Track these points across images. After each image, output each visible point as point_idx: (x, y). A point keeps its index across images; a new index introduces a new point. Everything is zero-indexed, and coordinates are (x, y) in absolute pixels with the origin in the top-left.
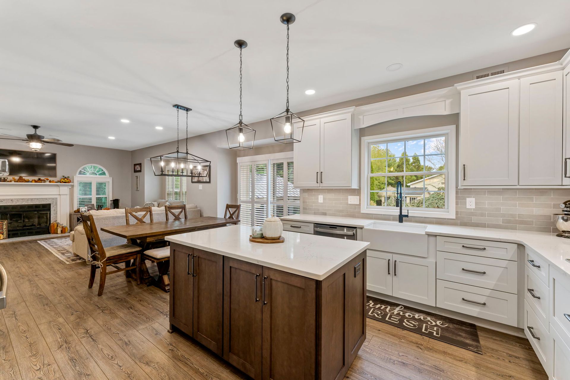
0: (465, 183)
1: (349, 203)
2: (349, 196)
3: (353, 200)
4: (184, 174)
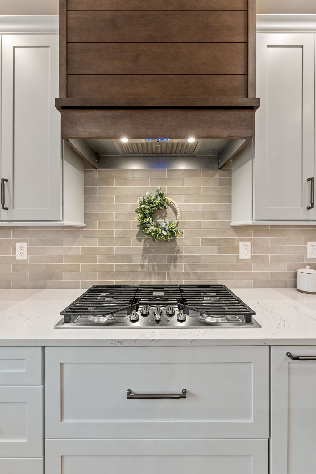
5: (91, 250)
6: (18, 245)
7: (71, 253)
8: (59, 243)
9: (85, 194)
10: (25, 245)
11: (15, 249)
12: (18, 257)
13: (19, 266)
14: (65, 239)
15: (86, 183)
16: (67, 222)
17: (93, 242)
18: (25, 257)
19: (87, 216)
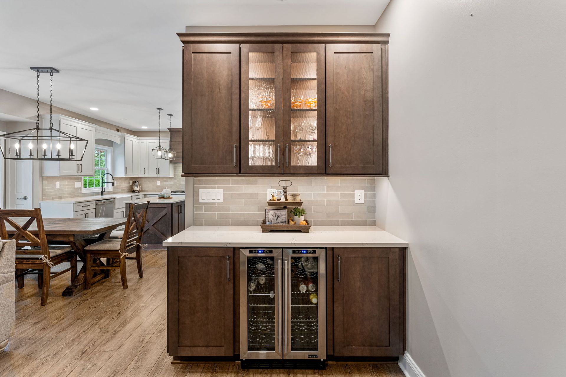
0: (127, 175)
1: (76, 187)
2: (75, 182)
3: (78, 184)
4: (46, 157)
5: (175, 183)
6: (158, 181)
7: (170, 184)
8: (168, 181)
9: (174, 169)
10: (159, 181)
11: (157, 182)
12: (158, 184)
13: (158, 187)
14: (169, 180)
15: (174, 167)
16: (170, 177)
17: (176, 181)
18: (159, 184)
19: (174, 175)
